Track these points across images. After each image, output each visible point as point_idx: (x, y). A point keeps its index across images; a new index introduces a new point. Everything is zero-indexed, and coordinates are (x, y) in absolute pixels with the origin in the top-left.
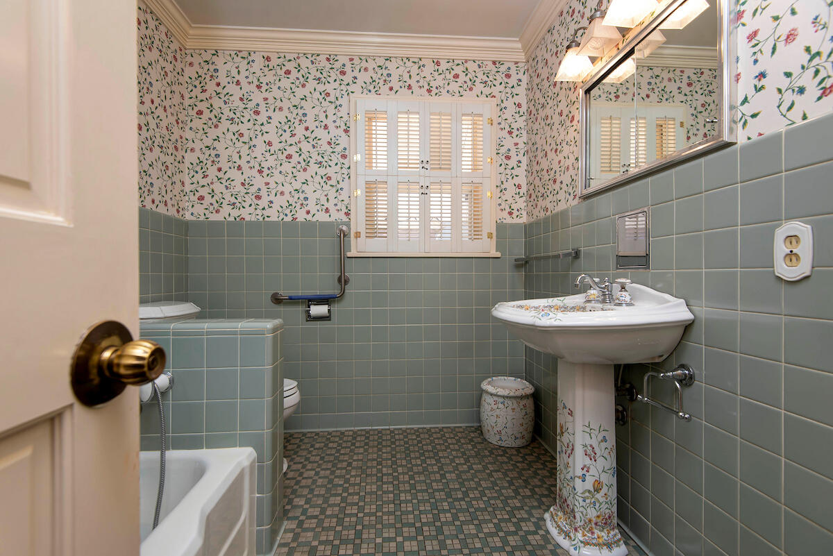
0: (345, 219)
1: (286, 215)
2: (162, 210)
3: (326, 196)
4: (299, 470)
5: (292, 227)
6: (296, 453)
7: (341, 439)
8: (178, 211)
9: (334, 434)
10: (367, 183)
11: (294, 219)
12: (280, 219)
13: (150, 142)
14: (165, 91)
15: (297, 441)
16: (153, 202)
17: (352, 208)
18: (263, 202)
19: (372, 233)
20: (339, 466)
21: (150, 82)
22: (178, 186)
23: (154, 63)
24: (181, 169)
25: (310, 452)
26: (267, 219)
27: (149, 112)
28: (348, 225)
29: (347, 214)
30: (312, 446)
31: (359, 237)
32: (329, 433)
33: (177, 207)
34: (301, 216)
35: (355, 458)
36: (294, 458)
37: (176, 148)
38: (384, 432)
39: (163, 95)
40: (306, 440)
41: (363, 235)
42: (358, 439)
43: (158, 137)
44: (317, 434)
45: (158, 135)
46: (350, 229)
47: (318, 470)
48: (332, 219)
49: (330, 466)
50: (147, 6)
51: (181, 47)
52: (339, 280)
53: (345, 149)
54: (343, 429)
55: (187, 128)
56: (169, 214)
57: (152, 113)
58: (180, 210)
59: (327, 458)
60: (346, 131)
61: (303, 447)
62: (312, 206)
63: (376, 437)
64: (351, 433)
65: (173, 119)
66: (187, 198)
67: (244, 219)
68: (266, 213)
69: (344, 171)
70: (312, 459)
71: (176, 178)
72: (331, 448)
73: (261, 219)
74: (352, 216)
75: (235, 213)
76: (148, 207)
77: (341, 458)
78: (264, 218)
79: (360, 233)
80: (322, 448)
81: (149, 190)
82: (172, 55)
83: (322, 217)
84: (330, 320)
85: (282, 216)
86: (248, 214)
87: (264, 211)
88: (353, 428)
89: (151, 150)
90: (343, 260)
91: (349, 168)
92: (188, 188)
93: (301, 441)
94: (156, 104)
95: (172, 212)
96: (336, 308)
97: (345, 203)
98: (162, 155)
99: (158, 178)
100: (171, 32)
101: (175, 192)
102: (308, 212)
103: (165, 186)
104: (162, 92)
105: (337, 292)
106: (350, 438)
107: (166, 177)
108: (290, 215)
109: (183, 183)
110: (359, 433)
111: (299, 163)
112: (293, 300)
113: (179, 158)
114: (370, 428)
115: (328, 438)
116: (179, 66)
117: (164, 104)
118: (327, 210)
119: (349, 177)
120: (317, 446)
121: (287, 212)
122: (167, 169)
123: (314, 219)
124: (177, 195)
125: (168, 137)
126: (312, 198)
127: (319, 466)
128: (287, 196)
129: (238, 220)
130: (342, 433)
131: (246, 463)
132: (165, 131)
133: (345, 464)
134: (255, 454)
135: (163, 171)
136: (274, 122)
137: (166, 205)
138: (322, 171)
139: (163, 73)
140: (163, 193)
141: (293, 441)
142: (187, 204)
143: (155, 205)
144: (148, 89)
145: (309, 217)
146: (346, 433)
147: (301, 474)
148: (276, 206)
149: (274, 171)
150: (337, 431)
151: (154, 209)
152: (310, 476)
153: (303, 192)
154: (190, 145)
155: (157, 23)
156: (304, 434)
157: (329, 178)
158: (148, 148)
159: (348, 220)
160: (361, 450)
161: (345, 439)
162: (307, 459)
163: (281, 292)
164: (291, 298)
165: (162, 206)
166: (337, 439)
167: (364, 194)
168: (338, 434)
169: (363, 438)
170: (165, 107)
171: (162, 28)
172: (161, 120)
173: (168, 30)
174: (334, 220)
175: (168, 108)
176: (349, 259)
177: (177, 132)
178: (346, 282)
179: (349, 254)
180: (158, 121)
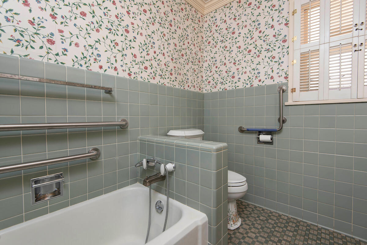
0: (284, 81)
1: (247, 84)
2: (192, 89)
3: (271, 69)
4: (246, 230)
5: (250, 91)
6: (248, 217)
7: (278, 219)
8: (200, 89)
9: (274, 214)
10: (301, 54)
11: (252, 86)
12: (244, 86)
13: (187, 61)
14: (194, 37)
15: (251, 210)
16: (189, 86)
17: (290, 73)
18: (236, 80)
19: (305, 88)
20: (272, 239)
21: (187, 35)
22: (200, 78)
23: (189, 26)
24: (201, 71)
25: (256, 220)
26: (237, 88)
27: (187, 48)
28: (286, 84)
29: (286, 78)
30: (258, 217)
31: (295, 91)
32: (271, 212)
33: (199, 88)
34: (256, 83)
35: (285, 238)
36: (246, 220)
37: (199, 62)
38: (312, 227)
39: (193, 39)
40: (256, 212)
41: (298, 90)
42: (290, 224)
43: (191, 58)
44: (263, 210)
45: (191, 57)
46: (287, 87)
47: (258, 235)
48: (275, 82)
49: (266, 235)
50: (186, 1)
51: (202, 15)
52: (279, 120)
53: (285, 36)
54: (281, 213)
55: (204, 52)
56: (196, 91)
57: (188, 48)
58: (201, 89)
59: (265, 229)
60: (286, 24)
61: (253, 215)
62: (262, 77)
63: (305, 229)
64: (286, 218)
65: (198, 49)
66: (204, 83)
67: (226, 89)
68: (237, 85)
69: (285, 50)
70: (256, 225)
71: (199, 75)
72: (270, 223)
73: (234, 88)
74: (290, 79)
75: (223, 87)
76: (186, 89)
77: (275, 233)
78: (236, 88)
79: (295, 89)
80: (264, 221)
81: (187, 82)
82: (198, 20)
83: (269, 82)
84: (273, 145)
85: (245, 85)
86: (229, 87)
87: (236, 84)
88: (288, 215)
89: (188, 64)
90: (281, 107)
91: (288, 47)
92: (204, 78)
93: (253, 210)
94: (190, 44)
95: (197, 90)
96: (276, 137)
97: (285, 71)
98: (193, 66)
99: (191, 76)
100: (197, 10)
101: (199, 81)
102: (260, 81)
103: (194, 79)
104: (193, 37)
105: (277, 128)
106: (284, 221)
107: (194, 75)
108: (249, 84)
109: (202, 77)
110: (292, 220)
111: (255, 53)
112: (249, 131)
113: (201, 66)
114: (302, 220)
115: (270, 215)
116: (201, 24)
117: (194, 43)
118: (272, 78)
119: (288, 54)
120: (261, 218)
121: (248, 82)
122: (195, 72)
123: (264, 84)
124: (200, 82)
125: (195, 57)
126: (262, 72)
127: (259, 232)
128: (248, 74)
129: (224, 90)
130: (280, 216)
131: (200, 223)
132: (194, 55)
133: (276, 239)
134: (206, 219)
135: (193, 72)
136: (242, 35)
137: (194, 87)
138: (270, 54)
139: (193, 29)
140: (193, 82)
141: (248, 209)
142: (204, 86)
143: (189, 88)
144: (186, 38)
145: (260, 84)
146: (283, 217)
147: (247, 233)
148: (242, 80)
149: (241, 61)
150: (276, 213)
151: (189, 89)
152: (252, 237)
153: (257, 69)
154: (206, 59)
155: (191, 8)
156: (256, 207)
157: (274, 57)
158: (187, 64)
159: (286, 81)
160: (291, 234)
161: (281, 220)
162: (253, 224)
163: (244, 126)
164: (248, 130)
165: (192, 88)
166: (275, 219)
167: (299, 62)
168: (277, 215)
169: (294, 225)
170: (194, 44)
171: (193, 9)
172: (192, 50)
173: (196, 9)
174: (276, 83)
175: (195, 44)
176: (286, 107)
177: (200, 54)
178: (284, 122)
179: (286, 104)
180: (191, 51)
